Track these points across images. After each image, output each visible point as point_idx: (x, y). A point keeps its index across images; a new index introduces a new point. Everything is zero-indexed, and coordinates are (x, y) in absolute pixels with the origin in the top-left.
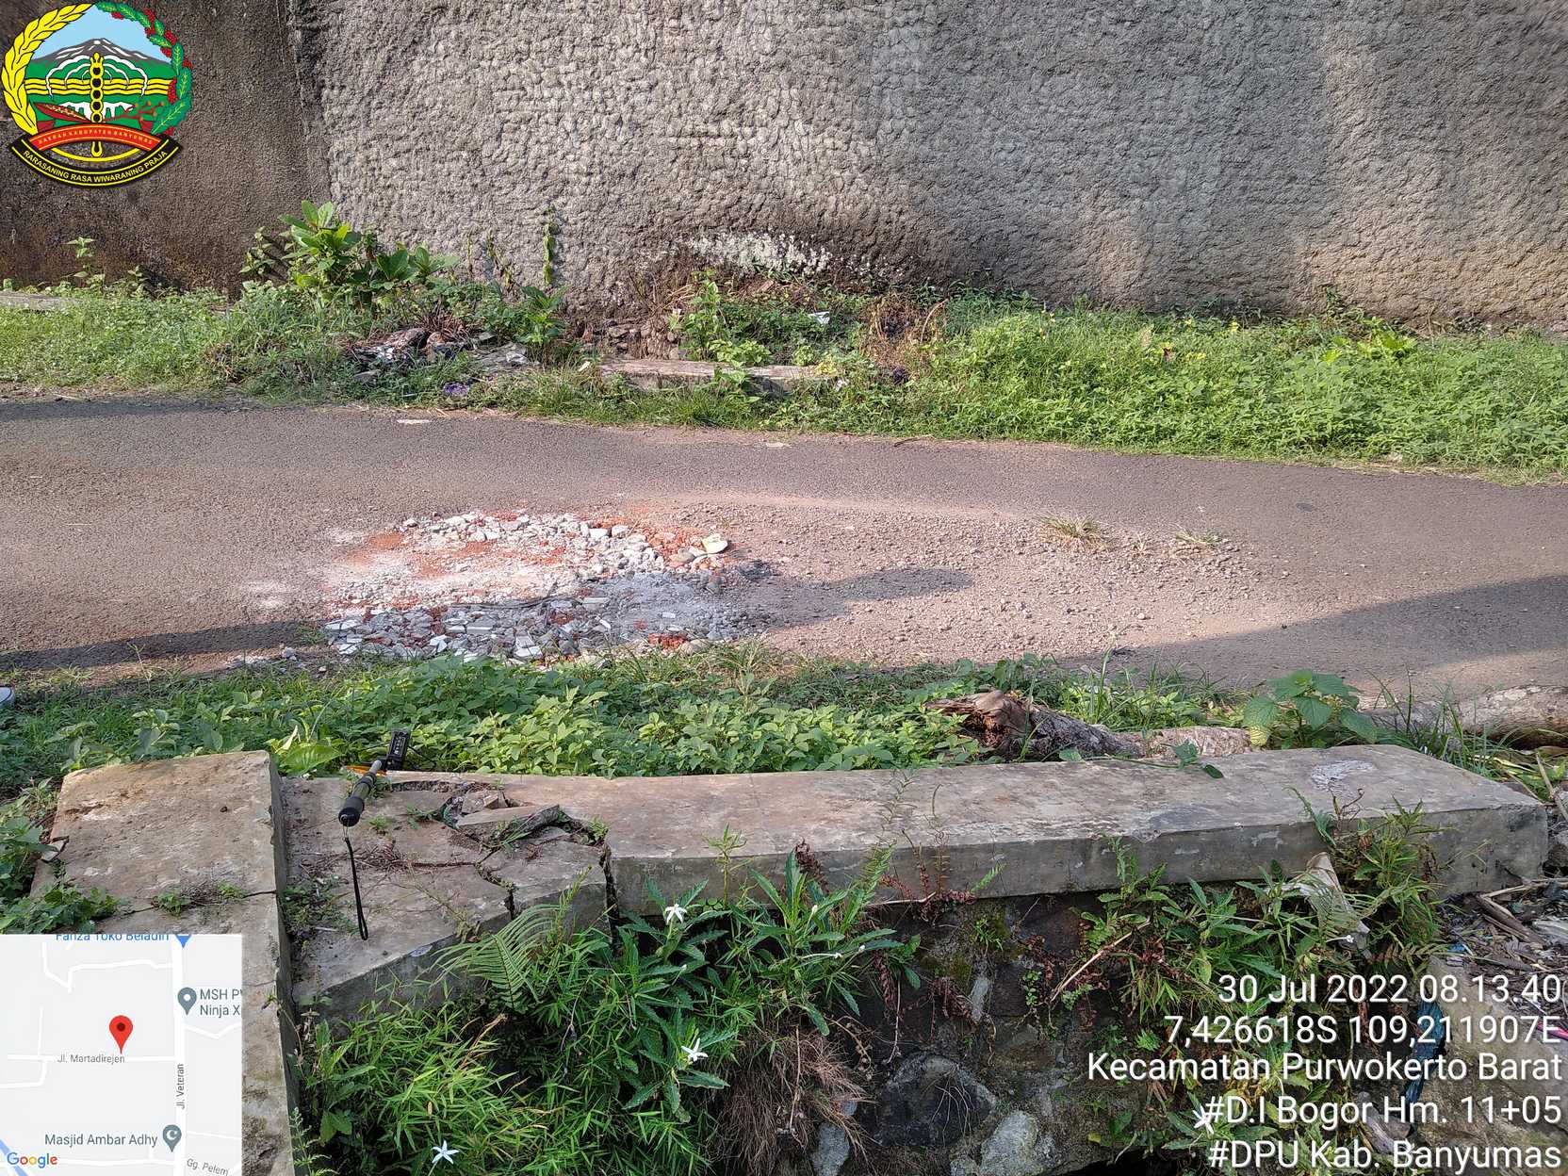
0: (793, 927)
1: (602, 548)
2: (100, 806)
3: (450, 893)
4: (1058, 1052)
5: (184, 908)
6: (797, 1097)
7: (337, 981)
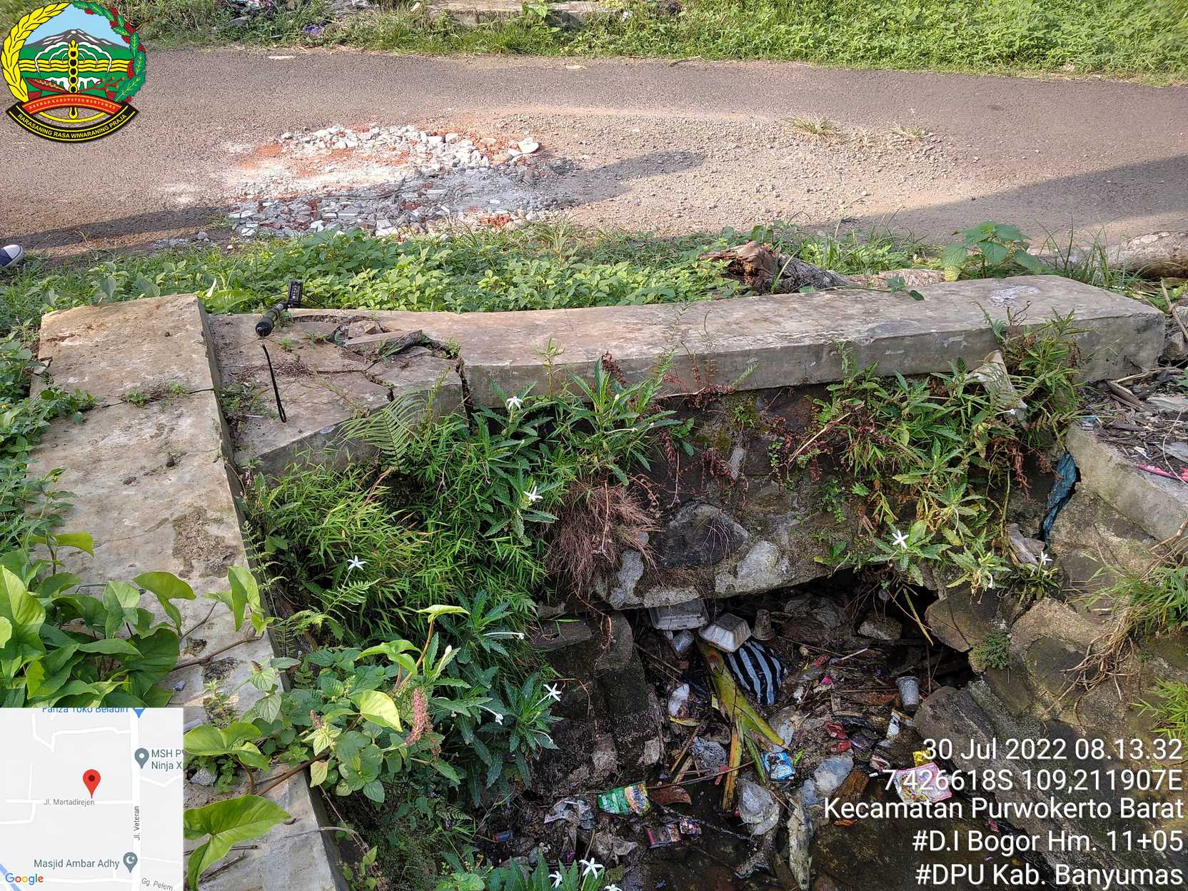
0: (601, 411)
1: (439, 151)
2: (72, 335)
3: (345, 391)
4: (793, 500)
5: (146, 402)
6: (607, 529)
7: (267, 450)
